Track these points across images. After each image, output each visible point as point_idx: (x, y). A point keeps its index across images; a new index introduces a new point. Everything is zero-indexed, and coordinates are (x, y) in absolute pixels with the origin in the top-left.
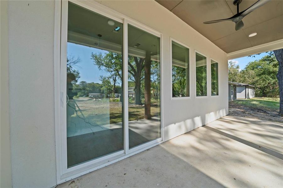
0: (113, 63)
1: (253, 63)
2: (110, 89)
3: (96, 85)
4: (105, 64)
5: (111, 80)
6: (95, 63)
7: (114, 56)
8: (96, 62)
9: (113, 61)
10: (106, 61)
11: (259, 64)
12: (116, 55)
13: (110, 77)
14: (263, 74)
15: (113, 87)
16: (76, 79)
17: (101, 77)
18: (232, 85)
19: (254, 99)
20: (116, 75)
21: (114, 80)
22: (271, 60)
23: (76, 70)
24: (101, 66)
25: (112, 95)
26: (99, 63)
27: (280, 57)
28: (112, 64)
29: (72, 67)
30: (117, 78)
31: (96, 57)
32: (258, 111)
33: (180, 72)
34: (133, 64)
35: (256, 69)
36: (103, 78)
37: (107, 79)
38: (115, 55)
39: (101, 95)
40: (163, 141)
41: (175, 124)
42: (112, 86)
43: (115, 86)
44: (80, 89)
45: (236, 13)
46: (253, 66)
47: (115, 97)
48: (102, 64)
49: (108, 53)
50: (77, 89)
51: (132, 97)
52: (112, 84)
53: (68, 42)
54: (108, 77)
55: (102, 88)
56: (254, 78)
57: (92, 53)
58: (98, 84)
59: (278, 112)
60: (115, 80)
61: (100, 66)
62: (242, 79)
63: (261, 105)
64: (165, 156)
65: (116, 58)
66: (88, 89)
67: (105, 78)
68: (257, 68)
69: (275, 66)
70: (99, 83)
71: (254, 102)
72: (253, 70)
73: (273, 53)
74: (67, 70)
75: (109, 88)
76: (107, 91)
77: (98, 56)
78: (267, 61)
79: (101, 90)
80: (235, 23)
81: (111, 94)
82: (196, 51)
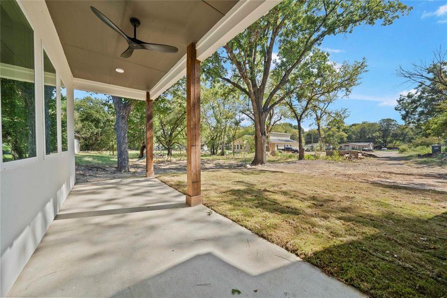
11: (80, 105)
59: (116, 168)
63: (97, 161)
71: (87, 159)
82: (43, 47)
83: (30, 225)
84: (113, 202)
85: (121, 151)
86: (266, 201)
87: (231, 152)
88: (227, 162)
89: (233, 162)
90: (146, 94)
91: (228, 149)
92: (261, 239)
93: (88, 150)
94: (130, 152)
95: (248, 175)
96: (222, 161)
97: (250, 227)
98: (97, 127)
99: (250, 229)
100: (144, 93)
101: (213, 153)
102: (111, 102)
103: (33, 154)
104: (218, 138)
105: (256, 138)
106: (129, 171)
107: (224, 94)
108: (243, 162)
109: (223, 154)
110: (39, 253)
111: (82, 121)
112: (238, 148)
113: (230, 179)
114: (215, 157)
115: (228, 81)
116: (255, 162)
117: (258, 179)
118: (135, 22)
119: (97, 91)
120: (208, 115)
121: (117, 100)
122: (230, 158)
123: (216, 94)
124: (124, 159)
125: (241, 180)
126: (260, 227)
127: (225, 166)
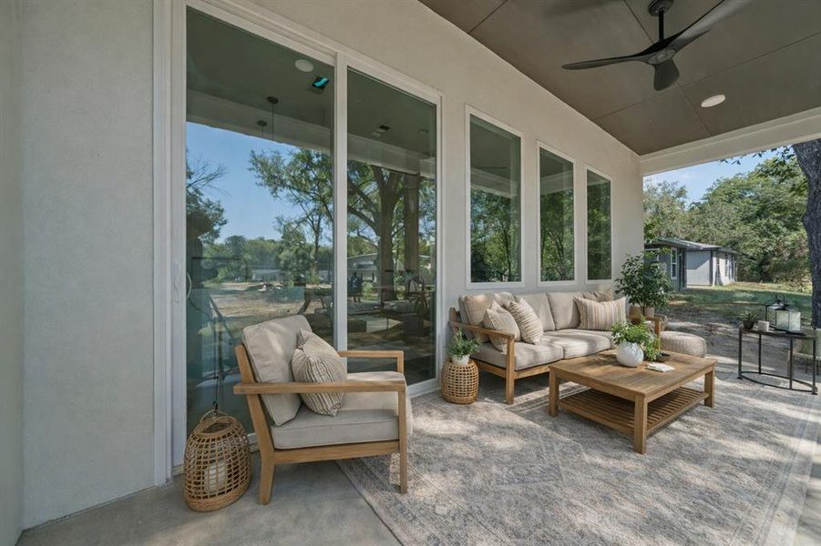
0: (311, 179)
1: (729, 182)
2: (304, 256)
3: (269, 244)
4: (289, 183)
5: (306, 229)
6: (260, 180)
7: (315, 160)
8: (263, 178)
9: (312, 175)
10: (292, 174)
11: (748, 185)
12: (320, 158)
13: (304, 221)
14: (759, 215)
15: (313, 251)
16: (216, 228)
17: (280, 220)
18: (675, 249)
20: (320, 215)
21: (313, 228)
22: (784, 173)
23: (213, 200)
24: (279, 188)
25: (310, 274)
26: (273, 178)
27: (814, 163)
28: (309, 181)
29: (201, 191)
30: (323, 224)
31: (264, 164)
33: (501, 208)
34: (371, 189)
35: (740, 201)
36: (284, 223)
37: (294, 226)
38: (318, 156)
39: (281, 274)
42: (311, 248)
43: (317, 247)
44: (227, 259)
45: (656, 40)
46: (729, 193)
47: (321, 282)
48: (283, 184)
49: (297, 151)
50: (217, 258)
51: (371, 281)
52: (310, 240)
53: (187, 120)
54: (297, 219)
55: (283, 253)
56: (734, 228)
57: (253, 152)
58: (273, 241)
60: (317, 231)
61: (276, 189)
62: (696, 230)
65: (320, 165)
66: (248, 257)
67: (289, 224)
68: (741, 197)
69: (796, 190)
70: (276, 240)
72: (730, 202)
73: (791, 151)
74: (188, 201)
75: (300, 252)
76: (297, 262)
77: (270, 161)
78: (773, 175)
79: (280, 260)
80: (652, 68)
81: (307, 272)
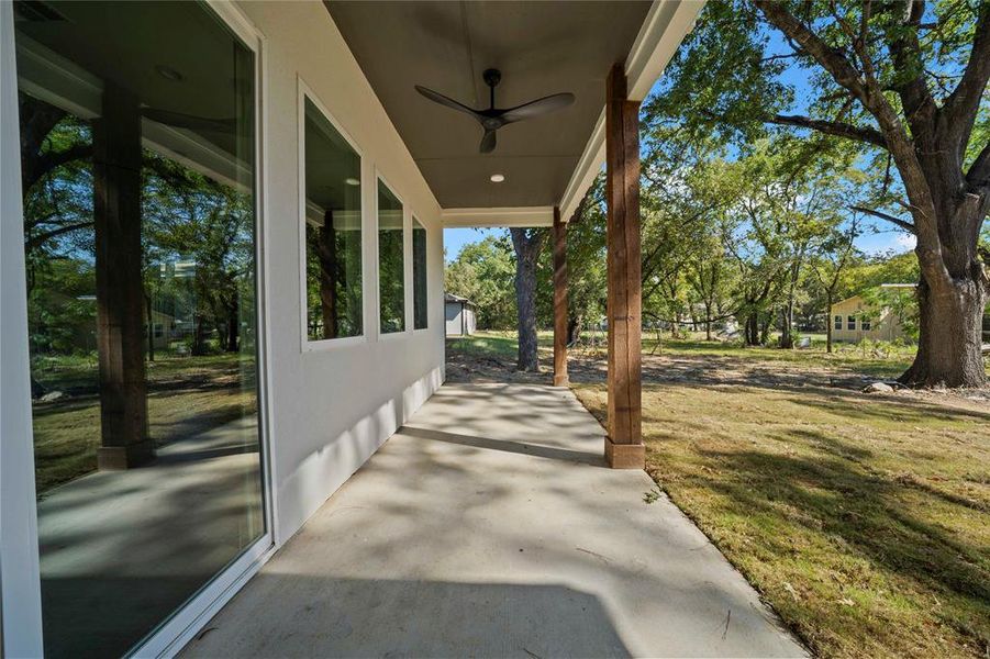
14: (486, 275)
19: (476, 335)
32: (489, 365)
35: (476, 263)
40: (278, 546)
41: (320, 451)
59: (516, 362)
63: (491, 348)
64: (309, 609)
71: (479, 344)
82: (378, 175)
83: (350, 430)
84: (470, 423)
85: (524, 331)
86: (886, 521)
87: (824, 337)
88: (797, 369)
89: (819, 370)
90: (552, 212)
91: (809, 328)
92: (787, 637)
93: (490, 328)
94: (541, 334)
95: (853, 416)
96: (776, 363)
97: (761, 581)
98: (501, 288)
99: (756, 587)
100: (548, 211)
101: (752, 341)
102: (509, 240)
103: (357, 330)
104: (769, 297)
105: (924, 291)
106: (536, 371)
107: (787, 166)
108: (864, 372)
109: (785, 343)
110: (363, 475)
111: (481, 278)
112: (852, 327)
113: (769, 417)
114: (758, 351)
115: (799, 121)
116: (918, 375)
117: (899, 435)
118: (492, 77)
119: (489, 223)
120: (735, 237)
121: (518, 233)
122: (812, 356)
123: (758, 171)
124: (529, 347)
125: (810, 428)
126: (804, 597)
127: (787, 380)
